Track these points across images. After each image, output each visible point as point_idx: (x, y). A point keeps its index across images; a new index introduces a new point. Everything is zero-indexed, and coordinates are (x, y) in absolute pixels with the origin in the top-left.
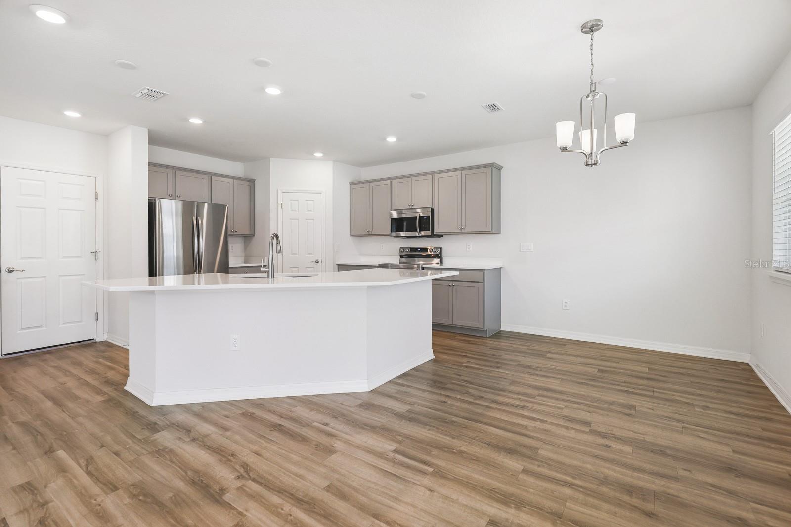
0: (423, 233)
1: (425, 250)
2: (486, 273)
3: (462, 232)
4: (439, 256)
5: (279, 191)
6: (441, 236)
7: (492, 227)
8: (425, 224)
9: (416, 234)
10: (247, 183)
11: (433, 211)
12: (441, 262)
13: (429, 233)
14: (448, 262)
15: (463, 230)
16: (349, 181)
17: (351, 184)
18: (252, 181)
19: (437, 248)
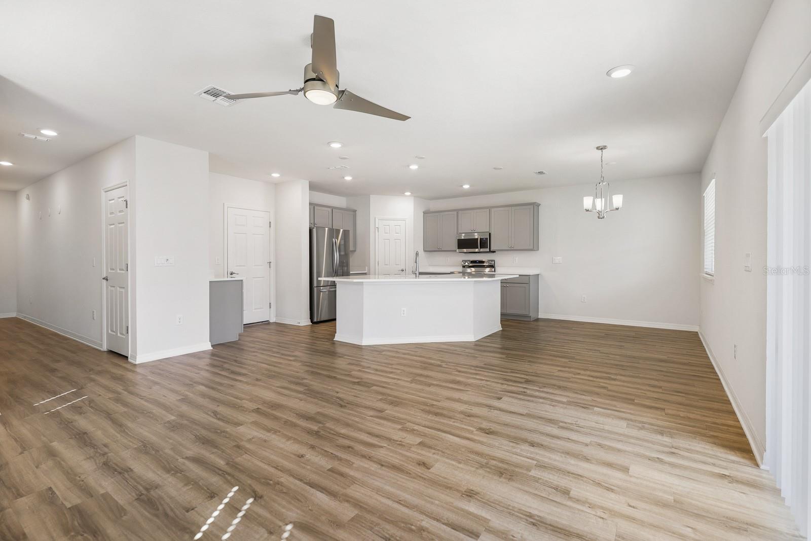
0: (482, 250)
1: (483, 262)
2: (531, 277)
3: (512, 249)
4: (492, 266)
5: (376, 219)
6: (494, 252)
7: (534, 247)
8: (484, 243)
9: (477, 250)
10: (352, 213)
11: (490, 234)
12: (495, 271)
13: (488, 250)
14: (499, 270)
15: (512, 248)
16: (423, 210)
17: (424, 213)
18: (355, 211)
19: (492, 261)
